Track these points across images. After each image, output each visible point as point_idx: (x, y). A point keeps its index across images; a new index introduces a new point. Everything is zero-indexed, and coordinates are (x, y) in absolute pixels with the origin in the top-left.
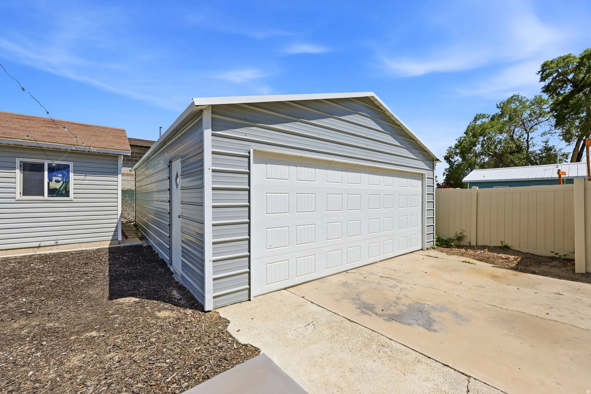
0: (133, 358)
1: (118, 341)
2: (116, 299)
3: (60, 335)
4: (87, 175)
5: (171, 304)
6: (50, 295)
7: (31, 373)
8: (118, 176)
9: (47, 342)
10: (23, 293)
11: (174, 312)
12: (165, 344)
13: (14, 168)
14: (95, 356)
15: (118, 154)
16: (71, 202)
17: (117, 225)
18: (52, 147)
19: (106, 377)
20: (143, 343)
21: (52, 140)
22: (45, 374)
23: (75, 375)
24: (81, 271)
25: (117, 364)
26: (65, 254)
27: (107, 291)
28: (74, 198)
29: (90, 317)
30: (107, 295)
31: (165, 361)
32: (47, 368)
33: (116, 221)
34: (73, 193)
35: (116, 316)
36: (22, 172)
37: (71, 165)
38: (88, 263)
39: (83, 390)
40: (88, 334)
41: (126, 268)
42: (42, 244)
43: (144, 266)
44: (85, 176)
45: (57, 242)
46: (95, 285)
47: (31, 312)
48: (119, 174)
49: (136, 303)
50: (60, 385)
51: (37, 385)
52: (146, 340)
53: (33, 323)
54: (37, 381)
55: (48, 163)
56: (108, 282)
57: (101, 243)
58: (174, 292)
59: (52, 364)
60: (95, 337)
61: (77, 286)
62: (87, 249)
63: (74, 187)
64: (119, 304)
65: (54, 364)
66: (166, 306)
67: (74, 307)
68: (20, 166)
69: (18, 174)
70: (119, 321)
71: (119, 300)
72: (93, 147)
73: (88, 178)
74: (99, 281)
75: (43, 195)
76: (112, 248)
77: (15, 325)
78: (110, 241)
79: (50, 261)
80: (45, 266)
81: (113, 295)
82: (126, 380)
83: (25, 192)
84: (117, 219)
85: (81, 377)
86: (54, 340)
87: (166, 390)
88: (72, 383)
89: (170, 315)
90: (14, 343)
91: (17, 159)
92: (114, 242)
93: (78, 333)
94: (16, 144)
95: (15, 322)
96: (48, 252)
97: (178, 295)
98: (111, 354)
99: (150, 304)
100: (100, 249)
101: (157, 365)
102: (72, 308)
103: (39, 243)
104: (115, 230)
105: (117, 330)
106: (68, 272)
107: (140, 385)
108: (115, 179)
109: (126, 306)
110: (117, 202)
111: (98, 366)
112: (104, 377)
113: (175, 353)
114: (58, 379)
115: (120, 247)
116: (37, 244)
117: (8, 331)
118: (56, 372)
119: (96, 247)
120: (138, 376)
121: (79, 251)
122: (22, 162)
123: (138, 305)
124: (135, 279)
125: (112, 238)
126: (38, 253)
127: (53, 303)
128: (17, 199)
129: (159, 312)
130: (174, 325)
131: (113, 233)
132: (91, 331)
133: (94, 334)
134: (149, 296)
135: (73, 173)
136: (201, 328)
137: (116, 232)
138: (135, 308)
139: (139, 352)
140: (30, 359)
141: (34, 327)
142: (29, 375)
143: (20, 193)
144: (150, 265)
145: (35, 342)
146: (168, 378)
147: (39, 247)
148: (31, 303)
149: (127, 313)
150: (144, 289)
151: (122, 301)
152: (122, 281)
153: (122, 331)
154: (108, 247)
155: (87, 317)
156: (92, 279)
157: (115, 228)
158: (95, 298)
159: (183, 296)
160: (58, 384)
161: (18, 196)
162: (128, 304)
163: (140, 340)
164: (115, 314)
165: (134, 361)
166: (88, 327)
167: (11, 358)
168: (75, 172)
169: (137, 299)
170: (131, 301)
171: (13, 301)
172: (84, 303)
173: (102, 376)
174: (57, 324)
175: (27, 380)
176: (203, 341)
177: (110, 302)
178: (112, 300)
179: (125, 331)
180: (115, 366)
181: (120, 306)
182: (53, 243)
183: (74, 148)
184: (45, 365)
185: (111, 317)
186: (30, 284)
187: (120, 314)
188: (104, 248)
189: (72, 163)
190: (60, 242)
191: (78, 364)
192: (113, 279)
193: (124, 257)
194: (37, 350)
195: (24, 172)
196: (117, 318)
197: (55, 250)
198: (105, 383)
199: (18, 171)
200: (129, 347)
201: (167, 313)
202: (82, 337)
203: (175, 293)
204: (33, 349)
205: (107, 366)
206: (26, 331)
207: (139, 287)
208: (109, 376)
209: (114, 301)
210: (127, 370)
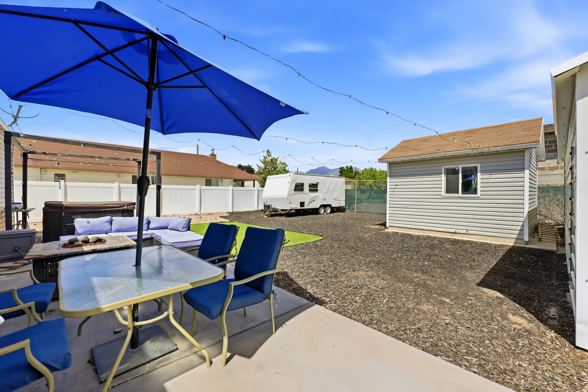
0: (458, 329)
1: (458, 313)
2: (483, 287)
3: (430, 290)
4: (492, 174)
5: (533, 316)
6: (441, 266)
7: (404, 299)
8: (524, 171)
9: (421, 290)
10: (429, 260)
11: (531, 324)
12: (493, 339)
13: (441, 174)
14: (437, 312)
15: (525, 148)
16: (478, 198)
17: (523, 224)
18: (464, 153)
19: (433, 326)
20: (474, 326)
21: (464, 148)
22: (409, 304)
23: (420, 313)
24: (472, 258)
25: (444, 324)
26: (471, 243)
27: (480, 279)
28: (480, 195)
29: (454, 289)
30: (478, 281)
31: (479, 347)
32: (411, 302)
33: (522, 219)
34: (481, 191)
35: (472, 298)
36: (446, 175)
37: (479, 166)
38: (482, 253)
39: (417, 323)
40: (444, 299)
41: (514, 268)
42: (458, 231)
43: (537, 272)
44: (490, 175)
45: (468, 232)
46: (474, 271)
47: (425, 271)
48: (526, 170)
49: (498, 298)
50: (410, 313)
51: (402, 306)
52: (479, 326)
53: (423, 278)
54: (404, 305)
55: (462, 167)
56: (486, 273)
57: (505, 240)
58: (552, 309)
59: (414, 301)
60: (447, 302)
61: (461, 267)
62: (492, 243)
63: (481, 185)
64: (482, 292)
65: (415, 302)
66: (525, 315)
67: (449, 279)
68: (445, 172)
69: (443, 177)
70: (470, 303)
71: (485, 289)
72: (492, 147)
73: (493, 176)
74: (479, 269)
75: (458, 192)
76: (516, 247)
77: (415, 275)
78: (515, 239)
79: (456, 245)
80: (452, 247)
81: (483, 283)
82: (441, 335)
83: (448, 191)
84: (524, 217)
85: (421, 316)
86: (425, 291)
87: (458, 360)
88: (415, 316)
89: (523, 323)
90: (408, 283)
91: (443, 167)
92: (520, 241)
93: (440, 295)
94: (442, 156)
95: (416, 273)
96: (460, 238)
97: (555, 313)
98: (446, 317)
99: (509, 304)
100: (503, 245)
101: (469, 344)
102: (448, 279)
103: (455, 230)
104: (521, 228)
105: (464, 307)
106: (463, 255)
107: (445, 344)
108: (522, 175)
109: (487, 296)
110: (524, 200)
111: (434, 318)
112: (431, 325)
113: (494, 350)
114: (411, 310)
115: (526, 248)
116: (454, 231)
117: (410, 276)
118: (413, 306)
119: (501, 242)
120: (450, 339)
121: (483, 243)
122: (446, 168)
123: (497, 300)
124: (514, 279)
125: (517, 237)
126: (454, 238)
127: (440, 271)
128: (442, 196)
129: (513, 315)
130: (519, 333)
131: (518, 231)
132: (447, 298)
133: (447, 300)
134: (515, 299)
135: (480, 173)
136: (551, 356)
137: (521, 231)
138: (492, 301)
139: (466, 329)
140: (409, 293)
141: (421, 280)
142: (403, 300)
143: (445, 192)
144: (545, 274)
145: (416, 287)
146: (468, 356)
147: (455, 233)
148: (429, 266)
149: (482, 301)
150: (516, 291)
151: (486, 291)
152: (499, 276)
153: (467, 310)
154: (512, 244)
155: (452, 289)
156: (475, 266)
157: (521, 227)
158: (467, 280)
159: (560, 317)
160: (410, 312)
161: (443, 194)
162: (489, 295)
163: (474, 323)
164: (472, 297)
165: (457, 331)
166: (448, 295)
167: (402, 288)
168: (482, 172)
169: (501, 296)
170: (495, 295)
171: (422, 262)
172: (457, 280)
173: (431, 324)
174: (432, 284)
175: (401, 301)
176: (539, 366)
177: (477, 287)
178: (479, 286)
179: (469, 311)
180: (442, 324)
181: (482, 293)
182: (464, 232)
183: (476, 152)
184: (412, 300)
185: (468, 297)
186: (436, 255)
187: (476, 299)
188: (507, 245)
189: (480, 164)
190: (470, 232)
191: (426, 310)
192: (493, 271)
193: (521, 258)
194: (414, 291)
195: (447, 175)
196: (471, 300)
197: (466, 238)
198: (428, 328)
199: (443, 176)
200: (462, 321)
201: (520, 320)
202: (440, 298)
203: (553, 311)
204: (413, 290)
205: (437, 321)
206: (417, 280)
207: (513, 288)
208: (434, 327)
209: (480, 288)
210: (447, 331)
